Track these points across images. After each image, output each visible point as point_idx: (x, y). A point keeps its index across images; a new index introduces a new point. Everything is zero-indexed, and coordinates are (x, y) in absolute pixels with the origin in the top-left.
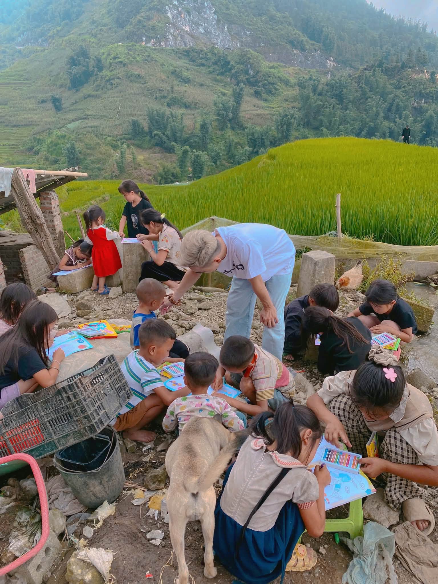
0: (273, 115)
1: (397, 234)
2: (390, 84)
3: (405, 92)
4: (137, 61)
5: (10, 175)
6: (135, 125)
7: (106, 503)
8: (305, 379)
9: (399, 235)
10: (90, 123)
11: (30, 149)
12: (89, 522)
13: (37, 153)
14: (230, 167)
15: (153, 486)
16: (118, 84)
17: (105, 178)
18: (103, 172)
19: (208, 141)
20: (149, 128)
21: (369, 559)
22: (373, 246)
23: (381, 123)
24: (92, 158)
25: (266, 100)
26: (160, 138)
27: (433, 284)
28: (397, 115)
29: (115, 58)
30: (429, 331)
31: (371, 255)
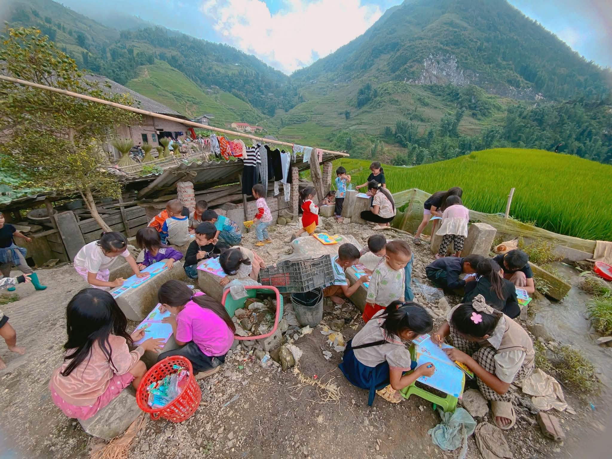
0: (482, 130)
1: (558, 226)
2: (587, 115)
3: (599, 122)
4: (398, 92)
5: (311, 151)
6: (388, 129)
7: (308, 326)
8: (447, 303)
9: (560, 226)
10: (362, 127)
11: (328, 139)
12: (298, 332)
13: (331, 141)
14: (442, 160)
15: (334, 328)
16: (384, 105)
17: (363, 159)
18: (363, 155)
19: (431, 143)
20: (396, 132)
21: (451, 430)
22: (533, 230)
23: (572, 142)
24: (359, 147)
25: (479, 120)
26: (401, 139)
27: (578, 268)
28: (588, 139)
29: (385, 90)
30: (562, 300)
31: (528, 235)
